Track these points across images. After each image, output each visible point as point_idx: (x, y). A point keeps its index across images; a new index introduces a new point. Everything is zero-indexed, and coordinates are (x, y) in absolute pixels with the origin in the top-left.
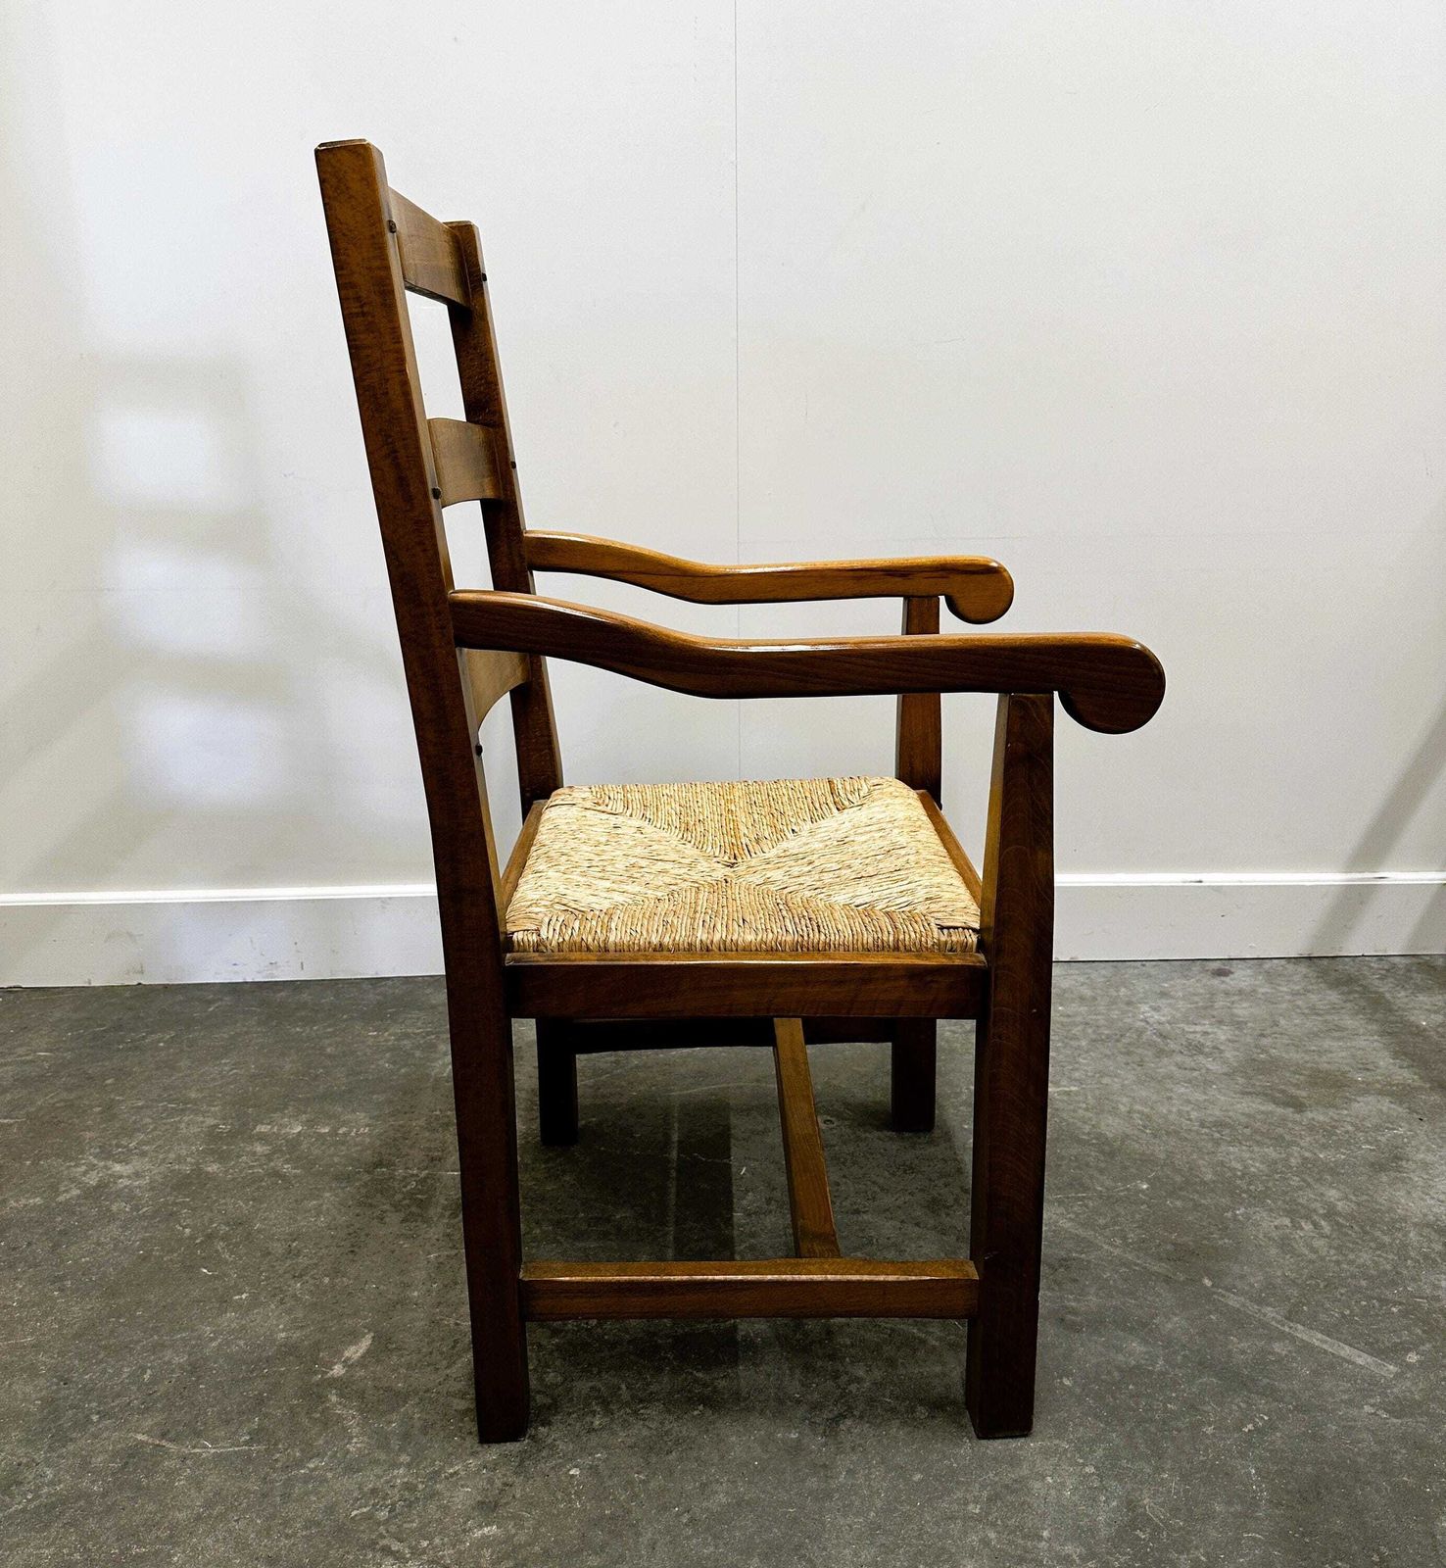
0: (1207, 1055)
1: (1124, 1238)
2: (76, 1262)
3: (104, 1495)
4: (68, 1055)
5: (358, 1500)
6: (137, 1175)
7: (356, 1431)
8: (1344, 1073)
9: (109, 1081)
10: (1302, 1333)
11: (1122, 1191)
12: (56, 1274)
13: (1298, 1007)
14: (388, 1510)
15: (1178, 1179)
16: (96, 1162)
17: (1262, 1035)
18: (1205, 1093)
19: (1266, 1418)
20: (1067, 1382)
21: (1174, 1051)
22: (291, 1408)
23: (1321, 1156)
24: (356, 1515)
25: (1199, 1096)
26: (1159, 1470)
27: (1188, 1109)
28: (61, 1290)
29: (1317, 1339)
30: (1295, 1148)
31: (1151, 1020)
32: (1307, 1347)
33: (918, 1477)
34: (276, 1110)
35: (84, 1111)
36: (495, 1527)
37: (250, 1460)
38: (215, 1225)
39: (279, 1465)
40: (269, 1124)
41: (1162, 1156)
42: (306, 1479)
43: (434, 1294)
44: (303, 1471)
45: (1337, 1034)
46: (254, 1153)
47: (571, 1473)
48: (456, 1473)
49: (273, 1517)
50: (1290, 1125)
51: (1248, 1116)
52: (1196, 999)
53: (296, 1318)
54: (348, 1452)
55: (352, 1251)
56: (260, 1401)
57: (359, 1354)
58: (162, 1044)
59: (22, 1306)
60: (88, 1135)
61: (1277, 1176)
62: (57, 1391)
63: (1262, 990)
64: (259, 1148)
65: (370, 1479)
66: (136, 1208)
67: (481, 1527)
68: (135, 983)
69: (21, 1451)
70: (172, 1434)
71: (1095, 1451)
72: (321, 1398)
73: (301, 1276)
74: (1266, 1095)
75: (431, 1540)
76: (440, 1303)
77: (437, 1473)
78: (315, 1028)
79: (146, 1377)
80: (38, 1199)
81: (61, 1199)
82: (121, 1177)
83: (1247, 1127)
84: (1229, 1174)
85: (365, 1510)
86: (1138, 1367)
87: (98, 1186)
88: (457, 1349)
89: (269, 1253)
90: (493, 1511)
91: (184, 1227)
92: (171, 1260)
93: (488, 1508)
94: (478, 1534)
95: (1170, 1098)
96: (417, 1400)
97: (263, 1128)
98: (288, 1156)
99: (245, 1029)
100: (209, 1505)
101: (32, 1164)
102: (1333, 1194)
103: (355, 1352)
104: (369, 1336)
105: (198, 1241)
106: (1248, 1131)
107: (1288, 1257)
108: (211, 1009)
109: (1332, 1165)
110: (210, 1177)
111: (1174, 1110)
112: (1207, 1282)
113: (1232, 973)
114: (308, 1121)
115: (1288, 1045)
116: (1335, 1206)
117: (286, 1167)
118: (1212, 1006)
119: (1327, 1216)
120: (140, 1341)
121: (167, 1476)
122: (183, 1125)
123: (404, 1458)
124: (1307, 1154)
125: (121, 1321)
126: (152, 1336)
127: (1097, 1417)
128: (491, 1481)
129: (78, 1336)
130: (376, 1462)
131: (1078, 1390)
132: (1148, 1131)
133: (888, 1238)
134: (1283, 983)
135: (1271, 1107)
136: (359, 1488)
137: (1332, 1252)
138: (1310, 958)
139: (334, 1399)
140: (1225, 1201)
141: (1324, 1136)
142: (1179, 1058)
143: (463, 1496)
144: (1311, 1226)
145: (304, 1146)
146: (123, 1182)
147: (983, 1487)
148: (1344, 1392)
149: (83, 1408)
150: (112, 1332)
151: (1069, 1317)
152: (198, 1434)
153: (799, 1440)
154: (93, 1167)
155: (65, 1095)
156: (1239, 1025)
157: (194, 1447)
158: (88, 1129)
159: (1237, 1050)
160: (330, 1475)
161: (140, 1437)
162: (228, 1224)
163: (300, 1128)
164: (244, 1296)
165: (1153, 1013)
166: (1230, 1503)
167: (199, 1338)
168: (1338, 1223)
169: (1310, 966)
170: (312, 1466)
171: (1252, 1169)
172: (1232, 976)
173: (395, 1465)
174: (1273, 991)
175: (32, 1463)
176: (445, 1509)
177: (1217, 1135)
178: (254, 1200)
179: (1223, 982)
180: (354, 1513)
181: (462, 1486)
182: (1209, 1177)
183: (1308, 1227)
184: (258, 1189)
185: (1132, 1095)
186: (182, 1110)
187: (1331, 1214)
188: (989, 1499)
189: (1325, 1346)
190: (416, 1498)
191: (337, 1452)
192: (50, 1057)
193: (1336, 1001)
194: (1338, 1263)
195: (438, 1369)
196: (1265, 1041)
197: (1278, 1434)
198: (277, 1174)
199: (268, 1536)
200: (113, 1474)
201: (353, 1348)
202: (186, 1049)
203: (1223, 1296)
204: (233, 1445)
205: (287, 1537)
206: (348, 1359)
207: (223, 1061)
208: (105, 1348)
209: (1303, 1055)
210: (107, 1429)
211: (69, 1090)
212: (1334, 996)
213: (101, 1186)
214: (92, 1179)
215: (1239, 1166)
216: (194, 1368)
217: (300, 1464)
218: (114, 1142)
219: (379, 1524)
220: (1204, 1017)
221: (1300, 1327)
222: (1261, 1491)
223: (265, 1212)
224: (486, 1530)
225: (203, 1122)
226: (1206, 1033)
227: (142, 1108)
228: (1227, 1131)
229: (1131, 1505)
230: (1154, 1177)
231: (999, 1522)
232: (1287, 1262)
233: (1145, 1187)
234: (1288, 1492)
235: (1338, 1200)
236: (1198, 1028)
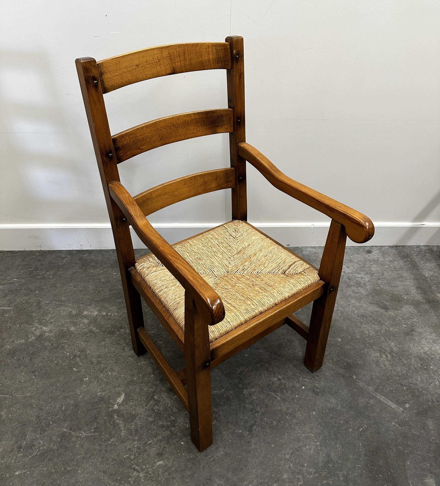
0: (362, 287)
1: (333, 360)
2: (38, 365)
3: (57, 450)
4: (23, 281)
5: (125, 452)
6: (51, 331)
7: (122, 428)
8: (401, 295)
9: (37, 292)
10: (379, 396)
11: (333, 342)
12: (33, 370)
13: (391, 267)
14: (133, 455)
15: (350, 337)
16: (38, 326)
17: (379, 279)
18: (360, 303)
19: (366, 426)
20: (314, 413)
21: (352, 285)
22: (105, 420)
23: (391, 329)
24: (125, 457)
25: (358, 304)
26: (336, 444)
27: (355, 309)
28: (35, 376)
29: (382, 398)
30: (384, 326)
31: (346, 272)
32: (379, 401)
33: (273, 446)
34: (89, 305)
35: (31, 305)
36: (162, 462)
37: (95, 438)
38: (76, 352)
39: (103, 440)
40: (87, 311)
41: (345, 328)
42: (111, 445)
43: (140, 378)
44: (110, 442)
45: (401, 279)
46: (84, 323)
47: (182, 443)
48: (151, 443)
49: (103, 458)
50: (383, 317)
51: (372, 312)
52: (360, 263)
53: (103, 387)
54: (121, 436)
55: (116, 362)
56: (96, 418)
57: (121, 401)
58: (51, 277)
59: (25, 382)
60: (34, 314)
61: (378, 337)
62: (39, 413)
63: (380, 260)
64: (86, 321)
65: (128, 445)
66: (52, 345)
67: (158, 461)
68: (39, 250)
69: (33, 434)
70: (73, 429)
71: (320, 437)
72: (112, 416)
73: (102, 371)
74: (377, 304)
75: (146, 466)
76: (142, 382)
77: (146, 443)
78: (97, 270)
79: (63, 408)
80: (23, 340)
81: (30, 340)
82: (46, 332)
83: (371, 317)
84: (364, 336)
85: (127, 455)
86: (333, 408)
87: (40, 336)
88: (148, 399)
89: (92, 363)
90: (161, 456)
91: (67, 352)
92: (65, 365)
93: (160, 455)
94: (158, 464)
95: (349, 305)
96: (138, 418)
97: (85, 313)
98: (94, 324)
99: (76, 270)
100: (86, 453)
101: (19, 326)
102: (393, 344)
103: (120, 400)
104: (123, 394)
105: (71, 358)
106: (371, 319)
107: (377, 368)
108: (64, 261)
109: (394, 333)
110: (72, 333)
111: (350, 310)
112: (355, 377)
113: (372, 252)
114: (99, 310)
115: (386, 283)
116: (393, 349)
117: (94, 328)
118: (365, 266)
119: (390, 353)
120: (60, 396)
121: (73, 444)
122: (62, 311)
123: (137, 438)
124: (387, 329)
125: (54, 388)
126: (63, 394)
127: (321, 426)
128: (160, 446)
129: (42, 393)
130: (129, 439)
131: (317, 416)
132: (342, 318)
133: (267, 359)
134: (387, 257)
135: (378, 309)
136: (125, 448)
137: (390, 366)
138: (396, 246)
139: (116, 417)
140: (362, 346)
141: (393, 321)
142: (353, 288)
143: (153, 451)
144: (385, 357)
145: (99, 320)
146: (47, 334)
147: (290, 449)
148: (387, 417)
149: (47, 419)
150: (52, 392)
151: (316, 390)
152: (80, 429)
153: (241, 433)
154: (37, 328)
155: (25, 298)
156: (372, 274)
157: (80, 433)
158: (33, 312)
159: (370, 285)
160: (117, 444)
161: (65, 430)
162: (80, 352)
163: (96, 313)
164: (87, 379)
165: (347, 269)
166: (354, 455)
167: (76, 394)
168: (393, 356)
169: (396, 249)
170: (112, 440)
171: (371, 334)
172: (372, 253)
173: (134, 440)
174: (384, 260)
175: (36, 439)
176: (148, 455)
177: (362, 320)
178: (86, 342)
179: (369, 256)
180: (125, 456)
181: (153, 448)
182: (358, 337)
183: (384, 357)
184: (87, 337)
185: (339, 303)
186: (61, 305)
187: (391, 352)
188: (292, 453)
189: (384, 401)
190: (141, 452)
191: (118, 436)
192: (17, 281)
193: (402, 265)
194: (391, 370)
195: (143, 407)
196: (380, 282)
197: (369, 432)
198: (91, 331)
199: (103, 464)
200: (59, 443)
201: (119, 399)
202: (58, 279)
203: (358, 382)
204: (90, 433)
205: (108, 464)
206: (119, 403)
207: (71, 284)
208: (51, 398)
209: (390, 288)
210: (55, 427)
211: (26, 295)
212: (401, 263)
213: (41, 336)
214: (38, 333)
215: (367, 332)
216: (76, 405)
217: (109, 440)
218: (42, 318)
219: (132, 460)
220: (362, 271)
221: (378, 394)
222: (362, 451)
223: (89, 347)
224: (160, 462)
225: (68, 310)
226: (362, 278)
227: (48, 304)
228: (365, 319)
229: (328, 455)
230: (343, 337)
231: (294, 461)
232: (377, 370)
233: (340, 340)
234: (369, 452)
235: (394, 347)
236: (360, 276)
